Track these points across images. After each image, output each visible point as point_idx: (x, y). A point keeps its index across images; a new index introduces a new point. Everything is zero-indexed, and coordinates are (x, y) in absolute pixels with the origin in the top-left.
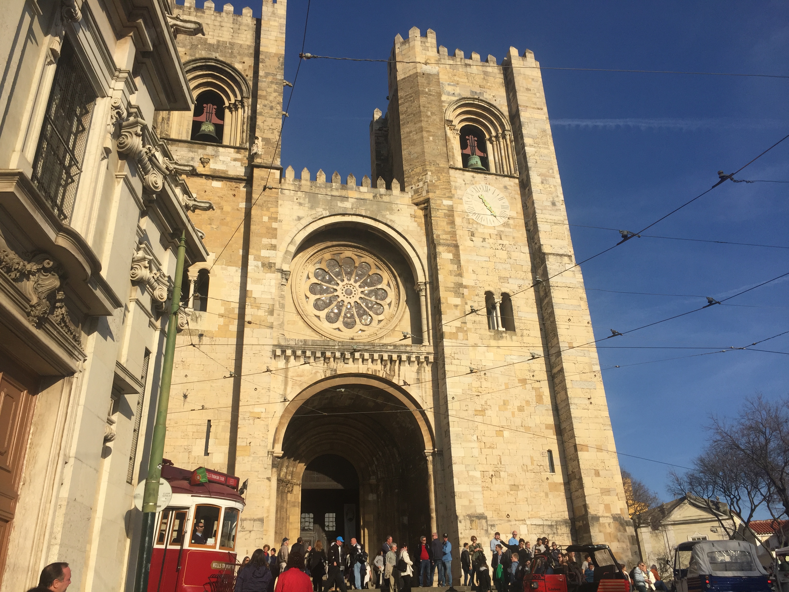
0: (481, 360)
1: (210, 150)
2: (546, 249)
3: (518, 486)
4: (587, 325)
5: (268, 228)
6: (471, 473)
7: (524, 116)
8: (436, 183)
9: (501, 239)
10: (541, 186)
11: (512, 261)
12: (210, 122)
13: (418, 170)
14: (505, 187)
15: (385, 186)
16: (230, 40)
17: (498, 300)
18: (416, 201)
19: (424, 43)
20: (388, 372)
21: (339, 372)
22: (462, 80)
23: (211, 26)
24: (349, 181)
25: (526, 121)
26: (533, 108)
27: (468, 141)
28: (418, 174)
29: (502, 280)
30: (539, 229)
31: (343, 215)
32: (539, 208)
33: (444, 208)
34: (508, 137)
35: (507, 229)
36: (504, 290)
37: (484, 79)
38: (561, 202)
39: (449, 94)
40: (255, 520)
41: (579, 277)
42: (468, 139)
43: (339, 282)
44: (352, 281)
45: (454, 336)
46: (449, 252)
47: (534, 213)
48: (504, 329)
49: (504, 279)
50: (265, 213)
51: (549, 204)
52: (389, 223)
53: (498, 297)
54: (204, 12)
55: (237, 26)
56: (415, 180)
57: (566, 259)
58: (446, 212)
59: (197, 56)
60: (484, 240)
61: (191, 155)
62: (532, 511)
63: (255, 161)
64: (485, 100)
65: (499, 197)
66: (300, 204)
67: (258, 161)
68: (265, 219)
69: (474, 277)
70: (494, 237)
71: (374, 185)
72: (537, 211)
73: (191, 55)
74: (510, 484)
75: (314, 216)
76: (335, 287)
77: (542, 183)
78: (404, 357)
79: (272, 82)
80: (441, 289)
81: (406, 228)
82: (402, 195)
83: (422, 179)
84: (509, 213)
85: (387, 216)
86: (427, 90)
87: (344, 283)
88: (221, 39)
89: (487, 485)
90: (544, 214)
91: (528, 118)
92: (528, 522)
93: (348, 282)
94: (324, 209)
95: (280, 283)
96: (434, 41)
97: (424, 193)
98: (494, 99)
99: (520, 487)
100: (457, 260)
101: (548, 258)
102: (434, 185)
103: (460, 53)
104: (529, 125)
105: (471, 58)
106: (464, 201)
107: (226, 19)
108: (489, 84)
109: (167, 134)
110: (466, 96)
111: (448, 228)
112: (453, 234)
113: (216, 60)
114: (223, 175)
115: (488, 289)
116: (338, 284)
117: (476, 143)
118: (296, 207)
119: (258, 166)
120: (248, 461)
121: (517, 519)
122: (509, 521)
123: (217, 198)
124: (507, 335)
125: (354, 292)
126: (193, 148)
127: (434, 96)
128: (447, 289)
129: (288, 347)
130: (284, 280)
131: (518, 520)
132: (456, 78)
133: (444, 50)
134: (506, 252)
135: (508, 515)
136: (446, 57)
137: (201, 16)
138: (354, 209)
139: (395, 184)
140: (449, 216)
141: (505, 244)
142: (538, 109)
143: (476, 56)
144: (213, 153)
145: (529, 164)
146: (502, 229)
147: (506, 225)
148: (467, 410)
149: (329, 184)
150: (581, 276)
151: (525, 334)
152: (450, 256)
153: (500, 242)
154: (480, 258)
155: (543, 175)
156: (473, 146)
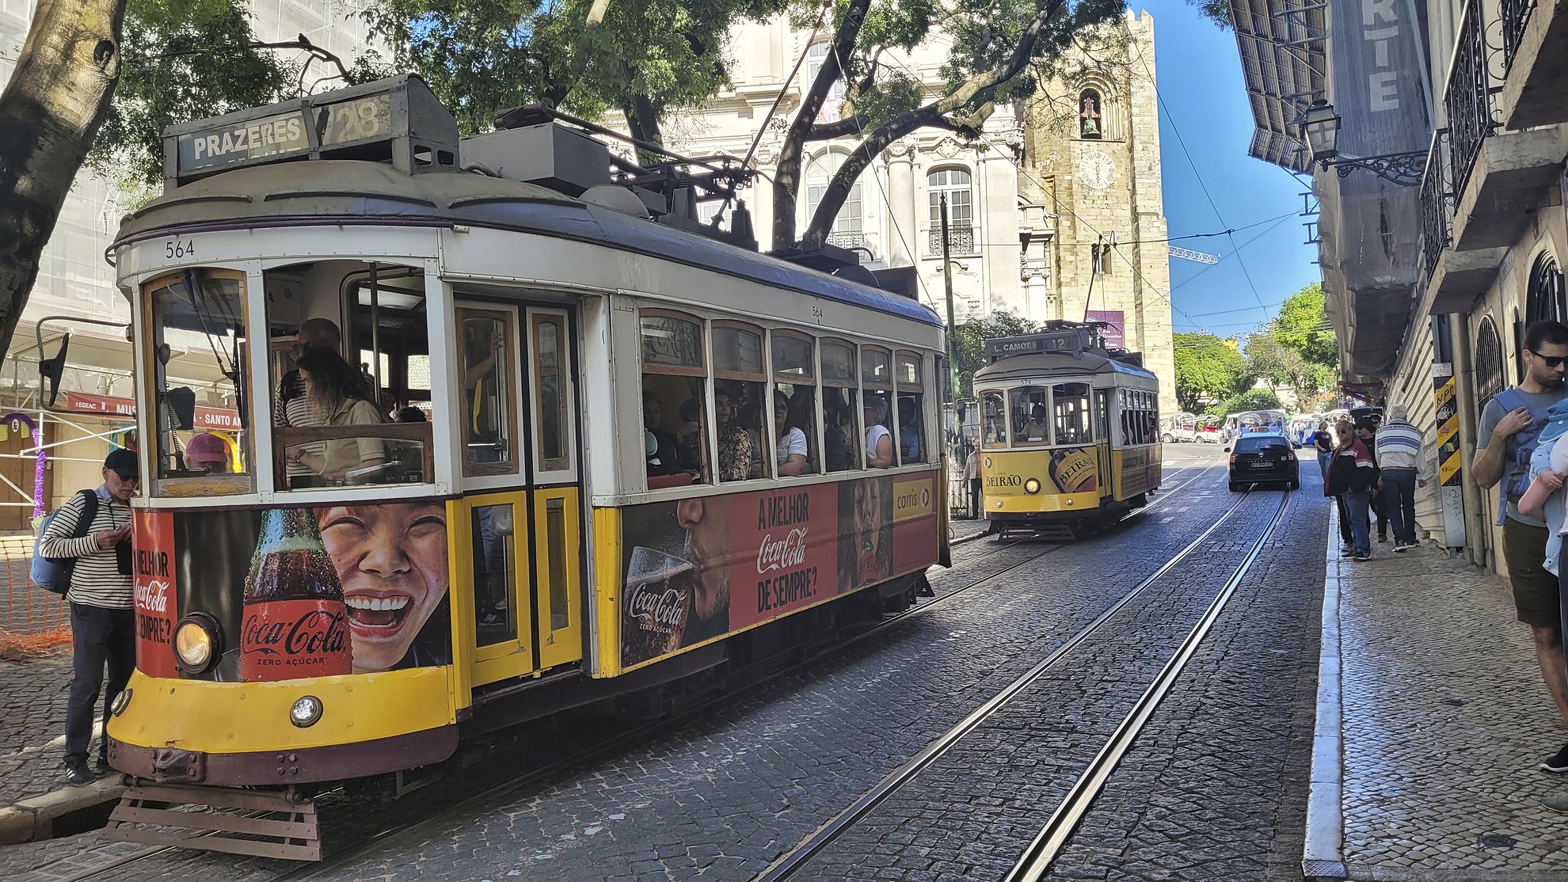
2: (1139, 210)
4: (1165, 266)
8: (1060, 162)
9: (1107, 199)
10: (1142, 154)
11: (1113, 217)
14: (1113, 151)
18: (1044, 176)
25: (1135, 90)
26: (1143, 76)
28: (1047, 153)
29: (1105, 235)
30: (1137, 192)
32: (1139, 174)
33: (1064, 183)
34: (1119, 102)
35: (1113, 190)
36: (1105, 242)
38: (1157, 162)
45: (1069, 284)
46: (1066, 221)
47: (1134, 177)
48: (1104, 273)
49: (1107, 233)
51: (1147, 169)
53: (1101, 248)
56: (1044, 158)
57: (1154, 218)
58: (1066, 186)
65: (1107, 161)
69: (1084, 233)
70: (1101, 198)
72: (1136, 176)
77: (1143, 150)
80: (1061, 248)
83: (1049, 158)
84: (1116, 175)
90: (1142, 178)
97: (1051, 170)
100: (1073, 227)
101: (1141, 217)
106: (1080, 169)
111: (1068, 200)
115: (1094, 242)
124: (1105, 276)
134: (1111, 209)
140: (1068, 190)
145: (1134, 133)
147: (1112, 186)
150: (1167, 226)
151: (1118, 275)
152: (1069, 223)
153: (1106, 202)
154: (1090, 217)
155: (1144, 142)
156: (1089, 109)
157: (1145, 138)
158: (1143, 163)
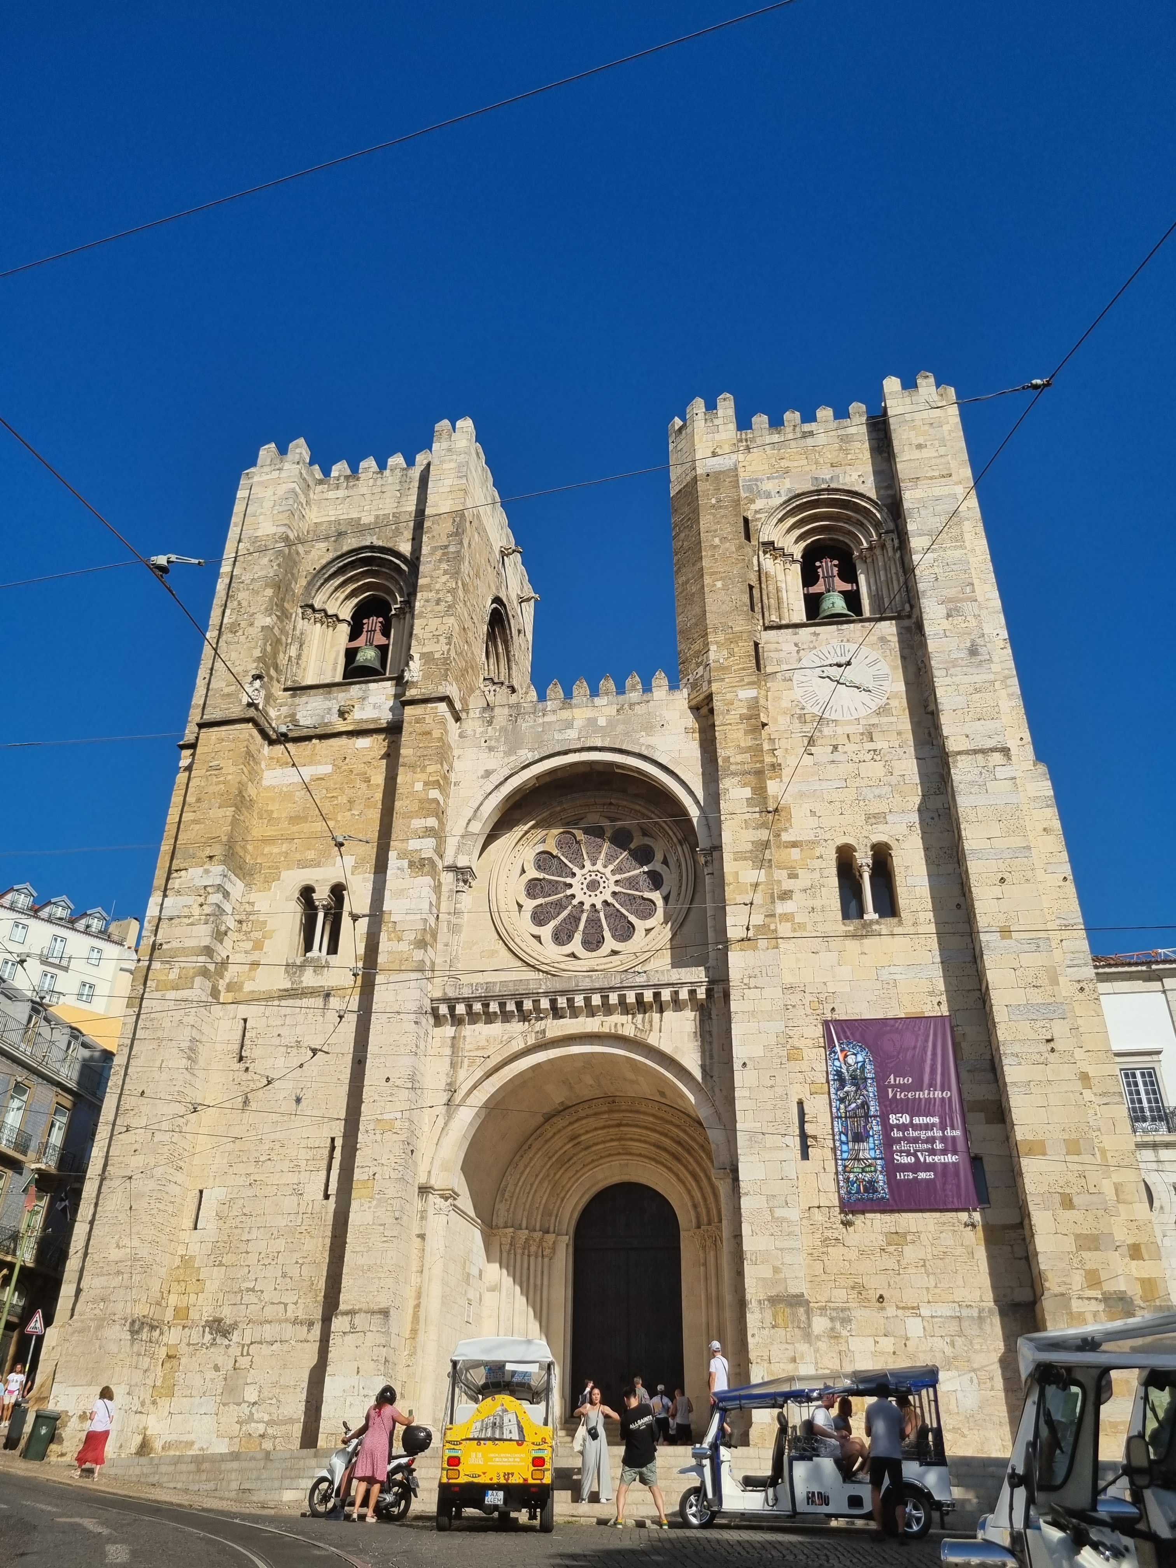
0: (825, 983)
1: (355, 690)
2: (955, 745)
3: (904, 1235)
4: (1062, 883)
5: (421, 801)
6: (778, 1213)
7: (910, 498)
8: (726, 664)
9: (872, 740)
10: (946, 624)
12: (371, 644)
13: (696, 647)
14: (883, 639)
15: (639, 686)
16: (395, 510)
17: (864, 858)
18: (694, 703)
19: (712, 421)
20: (640, 1026)
21: (549, 1035)
22: (796, 464)
23: (368, 497)
24: (575, 693)
25: (916, 506)
26: (931, 478)
27: (820, 570)
28: (698, 653)
29: (874, 821)
30: (940, 707)
31: (566, 753)
32: (941, 666)
33: (741, 704)
34: (889, 544)
35: (884, 720)
36: (876, 838)
37: (841, 449)
38: (1002, 644)
39: (768, 495)
40: (373, 1313)
41: (1045, 788)
42: (820, 567)
43: (576, 870)
44: (599, 866)
46: (744, 785)
47: (931, 677)
48: (876, 916)
49: (875, 818)
50: (418, 776)
51: (964, 654)
52: (645, 753)
53: (863, 855)
54: (358, 479)
55: (406, 486)
56: (693, 666)
57: (997, 757)
58: (745, 711)
59: (345, 549)
60: (835, 748)
61: (328, 704)
62: (936, 1287)
63: (407, 694)
64: (841, 487)
65: (868, 661)
66: (491, 749)
67: (411, 693)
68: (419, 786)
69: (813, 822)
70: (856, 738)
71: (621, 690)
72: (936, 673)
73: (335, 550)
74: (885, 1230)
75: (512, 765)
76: (568, 880)
77: (949, 616)
78: (666, 995)
79: (440, 561)
81: (675, 755)
82: (671, 697)
83: (702, 661)
85: (642, 740)
86: (713, 501)
87: (585, 871)
88: (381, 512)
89: (836, 1235)
90: (952, 675)
91: (919, 500)
92: (925, 1311)
93: (591, 868)
94: (530, 750)
95: (451, 891)
96: (731, 412)
97: (705, 686)
98: (862, 479)
99: (908, 1238)
100: (759, 797)
101: (956, 761)
102: (722, 668)
103: (792, 417)
104: (922, 512)
105: (814, 419)
106: (795, 682)
107: (390, 480)
108: (849, 457)
109: (293, 681)
110: (800, 491)
111: (747, 741)
112: (757, 751)
113: (372, 548)
114: (372, 726)
115: (841, 841)
116: (574, 875)
117: (836, 570)
118: (484, 755)
119: (412, 702)
120: (369, 1208)
121: (901, 1305)
122: (883, 1309)
123: (363, 765)
124: (882, 926)
125: (602, 885)
126: (329, 693)
127: (726, 507)
128: (739, 856)
129: (457, 1000)
130: (461, 884)
131: (903, 1308)
132: (784, 463)
133: (761, 420)
134: (883, 763)
135: (881, 1297)
136: (766, 432)
137: (354, 485)
138: (582, 739)
139: (660, 680)
140: (749, 718)
141: (879, 748)
142: (943, 476)
143: (825, 413)
144: (360, 694)
145: (921, 587)
146: (875, 720)
147: (883, 711)
148: (772, 1087)
149: (540, 706)
150: (1049, 783)
151: (922, 920)
152: (747, 792)
153: (871, 746)
154: (825, 785)
155: (950, 600)
156: (829, 577)
157: (952, 592)
158: (952, 643)
